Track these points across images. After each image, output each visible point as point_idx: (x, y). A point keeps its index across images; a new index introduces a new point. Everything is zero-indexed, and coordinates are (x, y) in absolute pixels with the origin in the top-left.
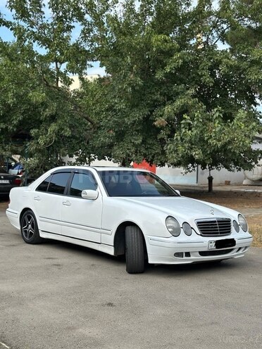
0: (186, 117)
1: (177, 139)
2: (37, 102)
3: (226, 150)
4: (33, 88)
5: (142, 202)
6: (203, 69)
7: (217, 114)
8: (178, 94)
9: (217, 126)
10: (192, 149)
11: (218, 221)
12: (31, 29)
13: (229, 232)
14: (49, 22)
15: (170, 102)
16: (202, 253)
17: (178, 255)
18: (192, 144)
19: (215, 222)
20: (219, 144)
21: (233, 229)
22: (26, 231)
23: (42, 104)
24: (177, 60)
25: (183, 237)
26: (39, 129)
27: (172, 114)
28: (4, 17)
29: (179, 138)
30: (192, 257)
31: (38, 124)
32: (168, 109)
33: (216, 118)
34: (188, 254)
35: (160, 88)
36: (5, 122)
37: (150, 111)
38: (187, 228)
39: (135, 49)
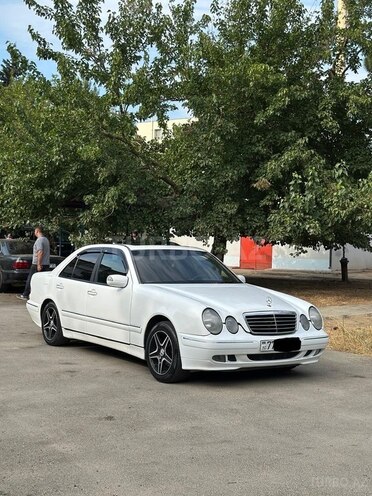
0: (296, 176)
1: (283, 207)
2: (88, 159)
3: (353, 222)
4: (86, 140)
5: (180, 291)
6: (324, 109)
7: (341, 171)
8: (287, 144)
9: (339, 189)
10: (305, 220)
11: (276, 316)
12: (86, 62)
13: (292, 329)
14: (109, 52)
15: (277, 155)
16: (252, 357)
17: (218, 358)
18: (305, 214)
19: (272, 316)
20: (343, 213)
21: (299, 325)
22: (47, 330)
23: (98, 161)
24: (282, 97)
25: (225, 335)
26: (96, 195)
27: (278, 172)
28: (51, 47)
29: (287, 205)
30: (238, 362)
31: (95, 188)
32: (271, 165)
33: (339, 177)
34: (232, 358)
35: (265, 137)
36: (51, 186)
37: (248, 168)
38: (232, 324)
39: (225, 84)
